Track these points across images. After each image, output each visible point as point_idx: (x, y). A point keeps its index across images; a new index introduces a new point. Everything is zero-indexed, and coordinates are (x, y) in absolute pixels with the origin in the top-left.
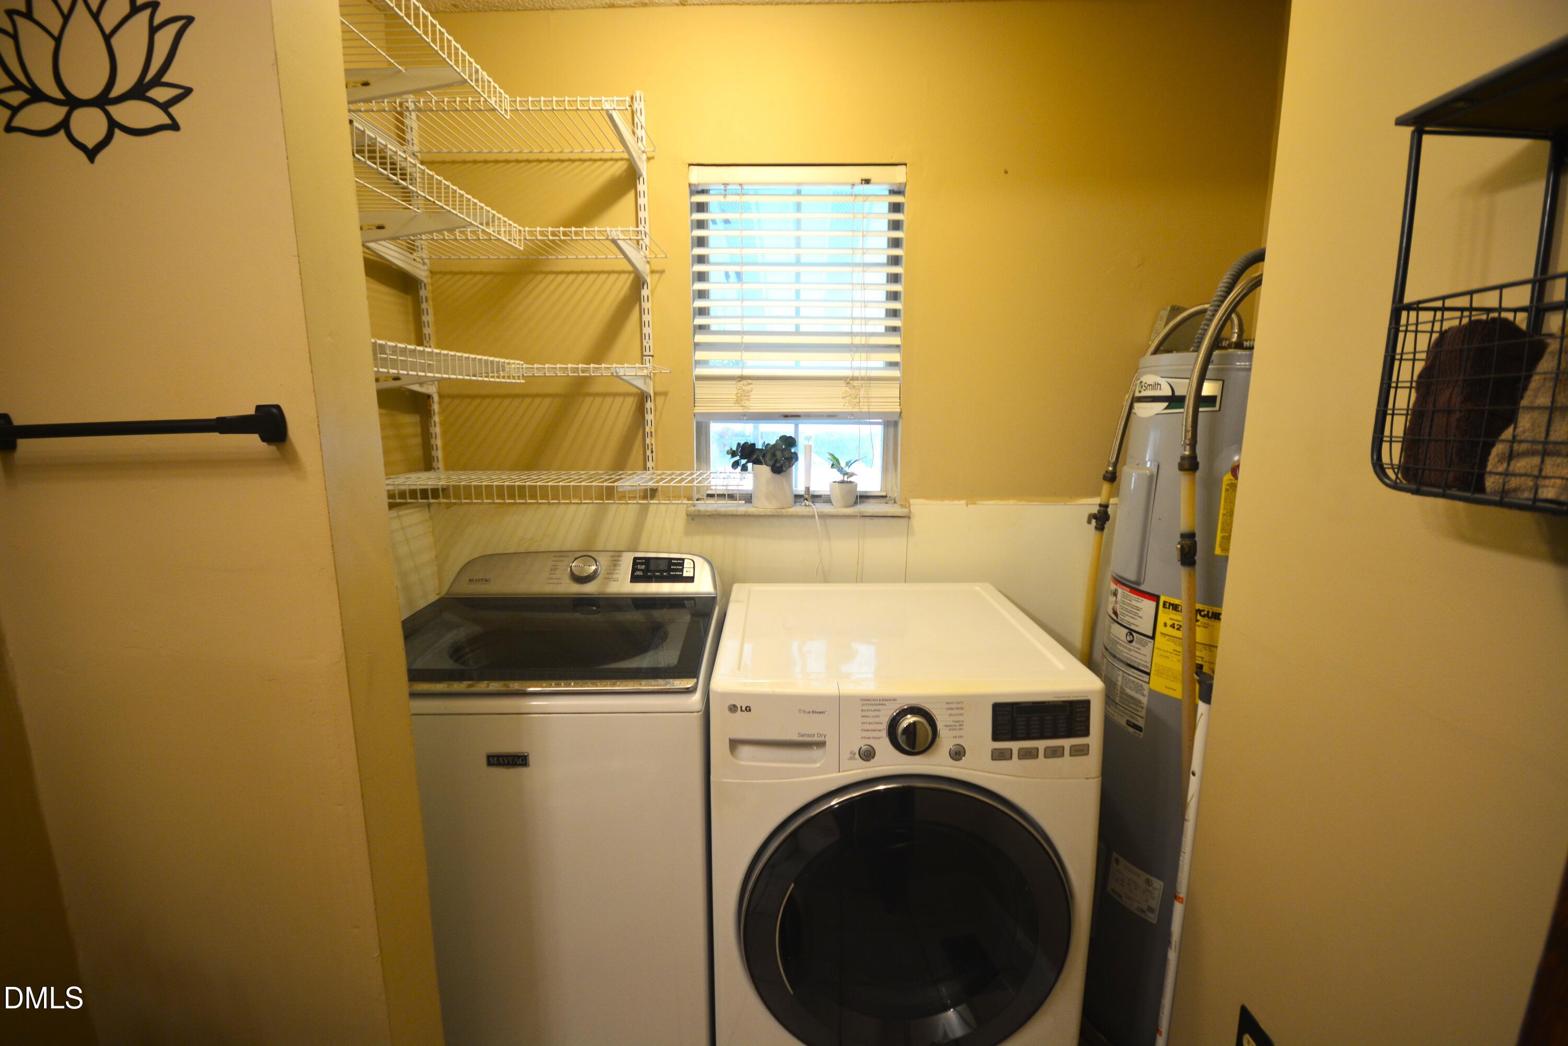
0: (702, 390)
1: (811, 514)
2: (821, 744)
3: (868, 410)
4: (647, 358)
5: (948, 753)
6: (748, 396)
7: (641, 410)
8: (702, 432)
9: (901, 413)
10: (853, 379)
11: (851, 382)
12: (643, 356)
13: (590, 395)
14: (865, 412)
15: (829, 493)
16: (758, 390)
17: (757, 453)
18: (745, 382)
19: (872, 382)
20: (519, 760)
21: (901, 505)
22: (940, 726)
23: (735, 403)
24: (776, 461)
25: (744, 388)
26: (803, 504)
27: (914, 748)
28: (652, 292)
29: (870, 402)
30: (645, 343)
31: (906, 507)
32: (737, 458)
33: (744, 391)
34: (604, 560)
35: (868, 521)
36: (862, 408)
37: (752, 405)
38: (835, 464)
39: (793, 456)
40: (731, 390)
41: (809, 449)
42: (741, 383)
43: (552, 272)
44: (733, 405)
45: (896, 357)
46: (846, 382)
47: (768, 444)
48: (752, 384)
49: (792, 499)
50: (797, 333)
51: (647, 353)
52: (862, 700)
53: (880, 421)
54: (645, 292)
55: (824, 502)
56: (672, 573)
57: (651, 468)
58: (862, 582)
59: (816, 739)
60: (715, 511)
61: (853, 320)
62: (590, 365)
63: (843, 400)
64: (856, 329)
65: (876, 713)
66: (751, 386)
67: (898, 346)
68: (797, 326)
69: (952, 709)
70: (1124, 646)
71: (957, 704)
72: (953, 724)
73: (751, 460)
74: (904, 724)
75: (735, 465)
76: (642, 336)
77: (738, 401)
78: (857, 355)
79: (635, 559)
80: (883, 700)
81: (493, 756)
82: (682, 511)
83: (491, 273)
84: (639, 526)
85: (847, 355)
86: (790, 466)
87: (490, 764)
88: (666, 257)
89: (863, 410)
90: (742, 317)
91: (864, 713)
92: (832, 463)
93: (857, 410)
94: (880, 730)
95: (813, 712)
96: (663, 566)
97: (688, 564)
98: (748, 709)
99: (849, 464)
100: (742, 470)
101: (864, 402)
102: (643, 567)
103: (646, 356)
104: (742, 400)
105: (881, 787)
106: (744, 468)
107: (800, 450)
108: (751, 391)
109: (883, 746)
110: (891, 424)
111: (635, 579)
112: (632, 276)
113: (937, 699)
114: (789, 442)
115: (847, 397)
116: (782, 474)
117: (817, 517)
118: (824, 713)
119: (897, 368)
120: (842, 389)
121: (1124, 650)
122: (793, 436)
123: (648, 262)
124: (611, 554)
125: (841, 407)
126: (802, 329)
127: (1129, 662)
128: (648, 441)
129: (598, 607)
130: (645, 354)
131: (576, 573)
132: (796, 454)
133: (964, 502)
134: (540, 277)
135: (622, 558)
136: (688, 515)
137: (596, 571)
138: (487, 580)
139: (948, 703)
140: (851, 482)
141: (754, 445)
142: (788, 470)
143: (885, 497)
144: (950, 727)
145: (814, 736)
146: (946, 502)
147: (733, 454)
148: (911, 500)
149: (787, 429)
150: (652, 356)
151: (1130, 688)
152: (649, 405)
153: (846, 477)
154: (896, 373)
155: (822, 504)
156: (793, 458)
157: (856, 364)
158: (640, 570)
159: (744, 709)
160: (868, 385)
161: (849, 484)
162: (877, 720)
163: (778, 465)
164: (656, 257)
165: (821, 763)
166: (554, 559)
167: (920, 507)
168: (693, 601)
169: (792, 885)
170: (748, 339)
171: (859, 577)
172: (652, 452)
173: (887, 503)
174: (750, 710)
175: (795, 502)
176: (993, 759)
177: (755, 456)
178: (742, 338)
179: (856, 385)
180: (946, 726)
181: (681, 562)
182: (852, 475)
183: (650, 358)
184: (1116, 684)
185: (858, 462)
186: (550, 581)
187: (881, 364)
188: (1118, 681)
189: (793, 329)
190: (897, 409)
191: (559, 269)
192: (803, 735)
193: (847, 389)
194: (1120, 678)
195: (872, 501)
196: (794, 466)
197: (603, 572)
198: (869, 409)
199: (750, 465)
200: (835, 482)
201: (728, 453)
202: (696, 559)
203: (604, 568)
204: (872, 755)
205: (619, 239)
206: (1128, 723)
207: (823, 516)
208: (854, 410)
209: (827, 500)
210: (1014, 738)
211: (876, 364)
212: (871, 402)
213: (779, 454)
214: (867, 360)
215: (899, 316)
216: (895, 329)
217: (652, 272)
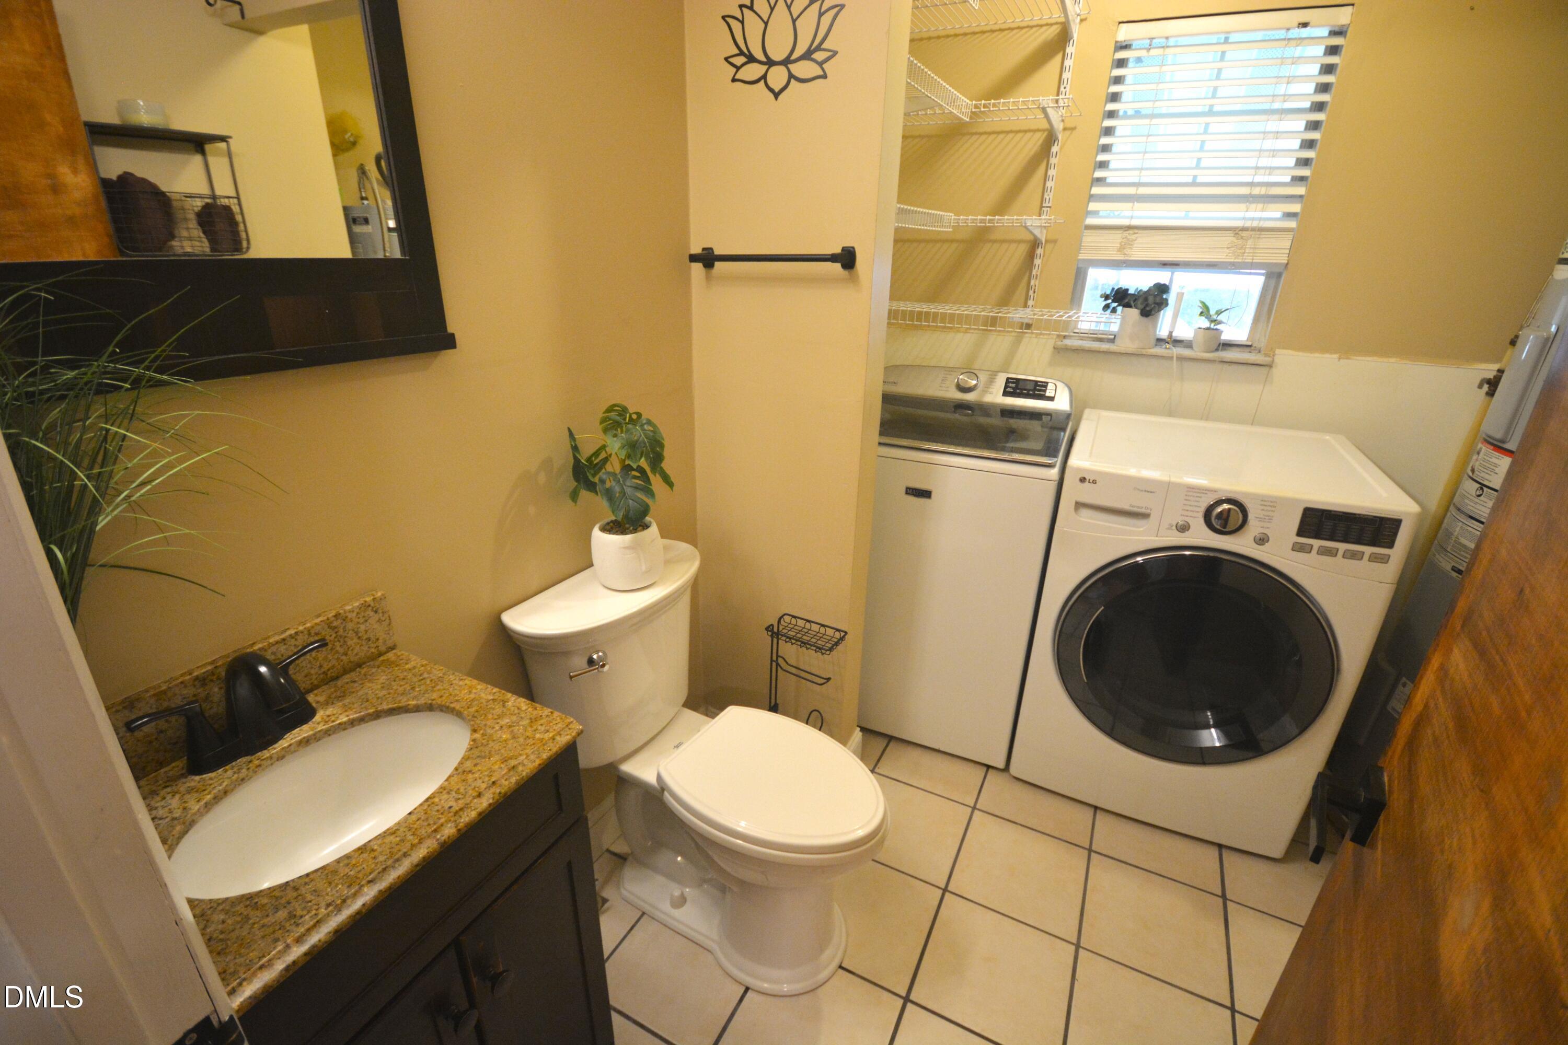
0: (1089, 239)
1: (1170, 355)
2: (1145, 516)
3: (1251, 261)
4: (1045, 209)
5: (1253, 540)
6: (1131, 245)
7: (1031, 256)
8: (1080, 277)
9: (1287, 264)
10: (1244, 229)
11: (1240, 233)
12: (1042, 207)
13: (990, 241)
14: (1248, 263)
15: (1191, 339)
16: (1142, 239)
17: (1129, 297)
18: (1131, 232)
19: (1263, 233)
20: (925, 494)
21: (1264, 354)
22: (1251, 516)
23: (1118, 251)
24: (1147, 305)
25: (1129, 237)
26: (1164, 346)
27: (1225, 527)
28: (1061, 149)
29: (1255, 253)
30: (1046, 196)
31: (1269, 357)
32: (1110, 301)
33: (1128, 240)
34: (983, 377)
35: (1226, 366)
36: (1245, 259)
37: (1134, 253)
38: (1205, 311)
39: (1164, 302)
40: (1116, 239)
41: (1180, 296)
42: (1128, 232)
43: (976, 133)
44: (1115, 253)
45: (1296, 208)
46: (1235, 232)
47: (1141, 290)
48: (1137, 233)
49: (1153, 342)
50: (1194, 184)
51: (1047, 204)
52: (1188, 488)
53: (1264, 271)
54: (1055, 149)
55: (1184, 347)
56: (1036, 392)
57: (1030, 306)
58: (1207, 420)
59: (1143, 511)
60: (1080, 347)
61: (1257, 171)
62: (995, 216)
63: (1227, 251)
64: (1258, 179)
65: (1197, 499)
66: (1136, 236)
67: (1301, 196)
68: (1195, 177)
69: (1265, 506)
70: (1471, 501)
71: (1271, 503)
72: (1264, 517)
73: (1123, 303)
74: (1219, 509)
75: (1106, 307)
76: (1044, 188)
77: (1121, 249)
78: (1253, 206)
79: (1008, 379)
80: (1206, 490)
81: (910, 489)
82: (1051, 343)
83: (928, 136)
84: (1012, 352)
85: (1243, 206)
86: (1159, 311)
87: (907, 493)
88: (1080, 115)
89: (1247, 261)
90: (1142, 169)
91: (1187, 498)
92: (1201, 310)
93: (1240, 261)
94: (1198, 512)
95: (1145, 491)
96: (1030, 386)
97: (1051, 387)
98: (1094, 482)
99: (1219, 313)
100: (1112, 312)
101: (1249, 253)
102: (1014, 385)
103: (1044, 207)
104: (1124, 249)
105: (1187, 553)
106: (1114, 311)
107: (1172, 297)
108: (1135, 240)
109: (1198, 524)
110: (1274, 275)
111: (1006, 393)
112: (1046, 134)
113: (1255, 497)
114: (1162, 289)
115: (1232, 247)
116: (1150, 317)
117: (1175, 358)
118: (1154, 492)
119: (1295, 218)
120: (1229, 239)
121: (1469, 503)
122: (1167, 284)
123: (1063, 121)
124: (989, 373)
125: (1224, 257)
126: (1199, 180)
127: (1471, 514)
128: (1032, 282)
129: (973, 411)
130: (1044, 205)
131: (962, 384)
132: (1166, 300)
133: (1336, 356)
134: (967, 137)
135: (997, 377)
136: (1054, 348)
137: (976, 385)
138: (895, 383)
139: (1262, 501)
140: (1216, 329)
141: (1127, 290)
142: (1156, 314)
143: (1250, 346)
144: (1260, 520)
145: (1142, 507)
146: (1317, 355)
147: (1106, 297)
148: (1277, 350)
149: (1161, 276)
150: (1050, 207)
151: (1465, 538)
152: (1039, 251)
153: (1212, 325)
154: (1292, 224)
155: (1183, 349)
156: (1163, 304)
157: (1250, 214)
158: (1011, 387)
159: (1091, 481)
160: (1257, 236)
161: (1215, 331)
162: (1196, 504)
163: (1148, 309)
164: (1071, 116)
165: (1145, 528)
166: (945, 372)
167: (1286, 358)
168: (1049, 417)
169: (1103, 608)
170: (1143, 191)
171: (1206, 416)
172: (1034, 292)
173: (1250, 352)
174: (1096, 483)
175: (1156, 345)
176: (1293, 550)
177: (1126, 301)
178: (1137, 190)
179: (1245, 235)
180: (1257, 518)
181: (1045, 385)
182: (1220, 323)
183: (1048, 209)
184: (1452, 534)
185: (1228, 311)
186: (940, 388)
187: (1278, 215)
188: (1455, 531)
189: (1190, 180)
190: (1284, 260)
191: (981, 130)
192: (1133, 506)
193: (1234, 240)
194: (1458, 529)
195: (1234, 349)
196: (1162, 312)
197: (981, 386)
198: (1253, 259)
199: (1120, 309)
200: (1200, 328)
201: (1101, 296)
202: (1059, 385)
203: (982, 383)
204: (1187, 528)
205: (1049, 107)
206: (1454, 569)
207: (1181, 359)
208: (1236, 260)
209: (1188, 344)
210: (1317, 536)
211: (1272, 214)
212: (1257, 253)
213: (1151, 299)
214: (1263, 210)
215: (1311, 165)
216: (1302, 179)
217: (1065, 129)
